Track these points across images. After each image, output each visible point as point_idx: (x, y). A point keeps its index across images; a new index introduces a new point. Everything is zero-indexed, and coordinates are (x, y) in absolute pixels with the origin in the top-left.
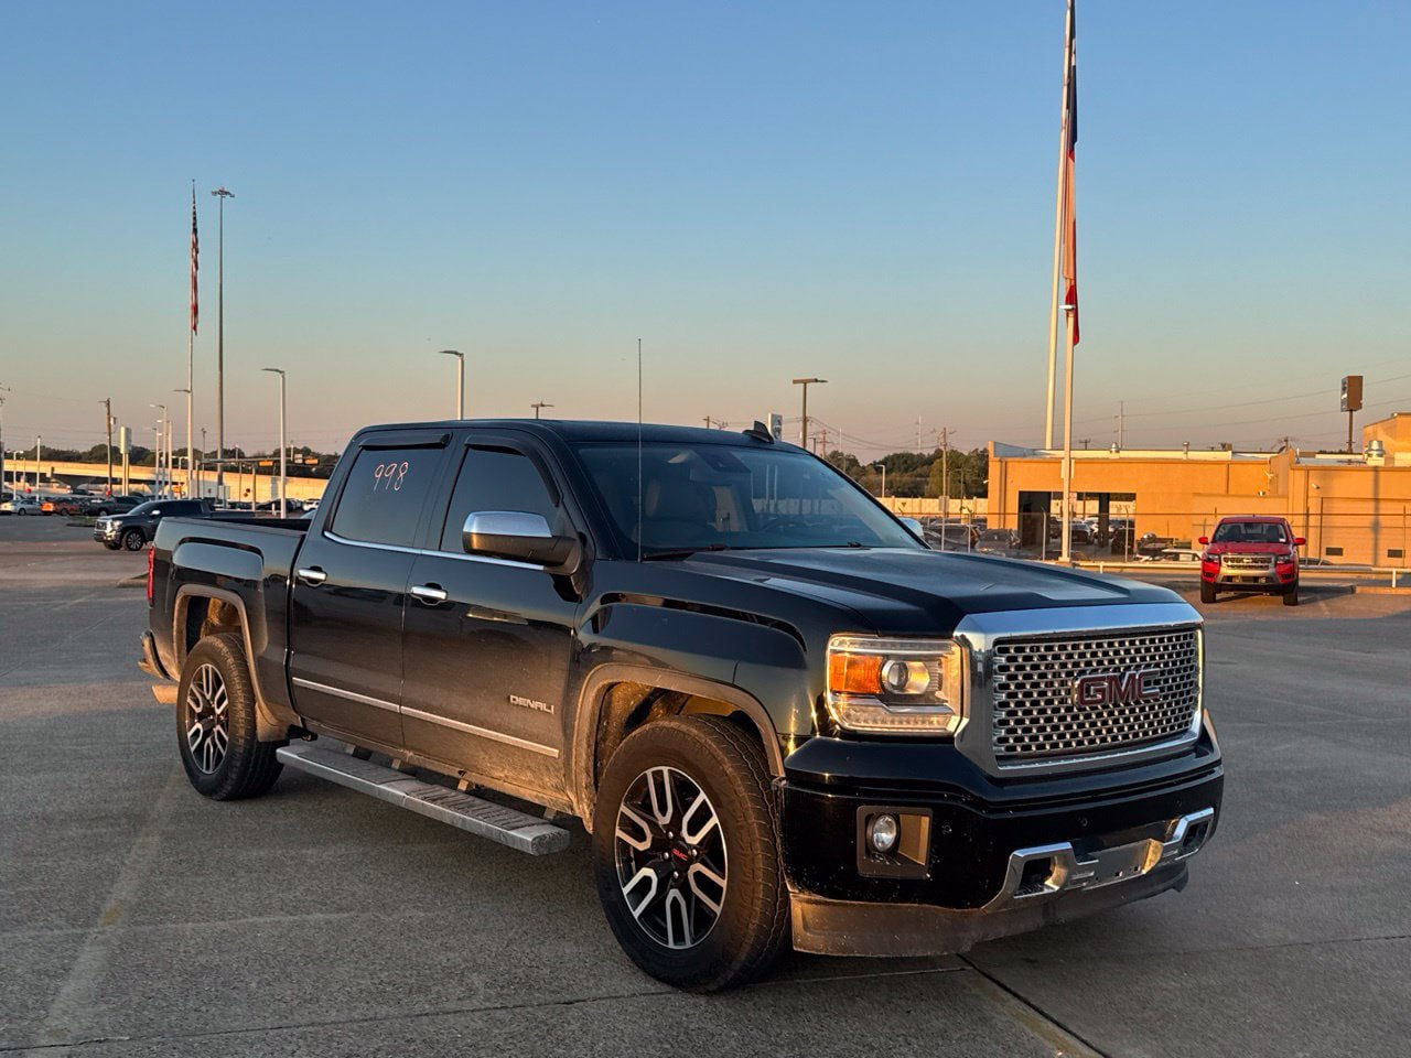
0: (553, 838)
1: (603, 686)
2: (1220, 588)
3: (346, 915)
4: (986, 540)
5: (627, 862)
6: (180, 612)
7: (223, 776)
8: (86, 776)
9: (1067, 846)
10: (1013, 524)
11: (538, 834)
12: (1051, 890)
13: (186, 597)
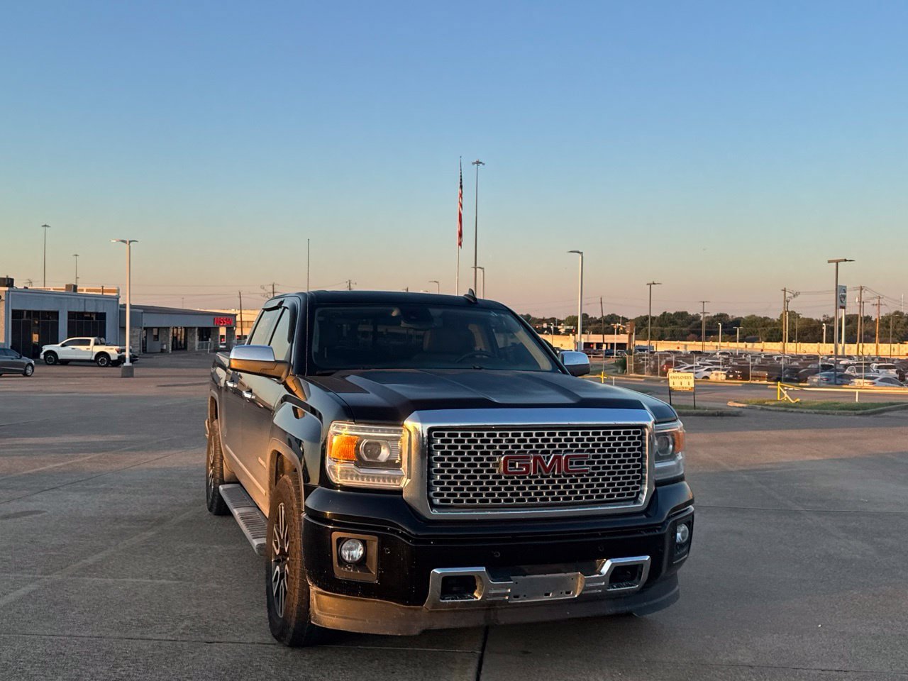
1: (275, 451)
5: (274, 562)
9: (484, 569)
11: (261, 543)
12: (475, 599)
13: (211, 397)
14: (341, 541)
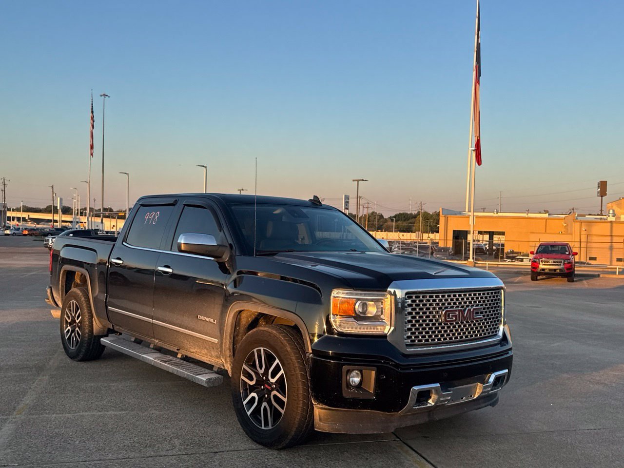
0: (216, 379)
1: (237, 312)
2: (539, 274)
3: (124, 412)
4: (438, 251)
5: (246, 390)
6: (62, 278)
7: (79, 351)
8: (21, 350)
9: (438, 385)
10: (450, 244)
11: (209, 378)
12: (429, 405)
13: (65, 271)
14: (349, 372)
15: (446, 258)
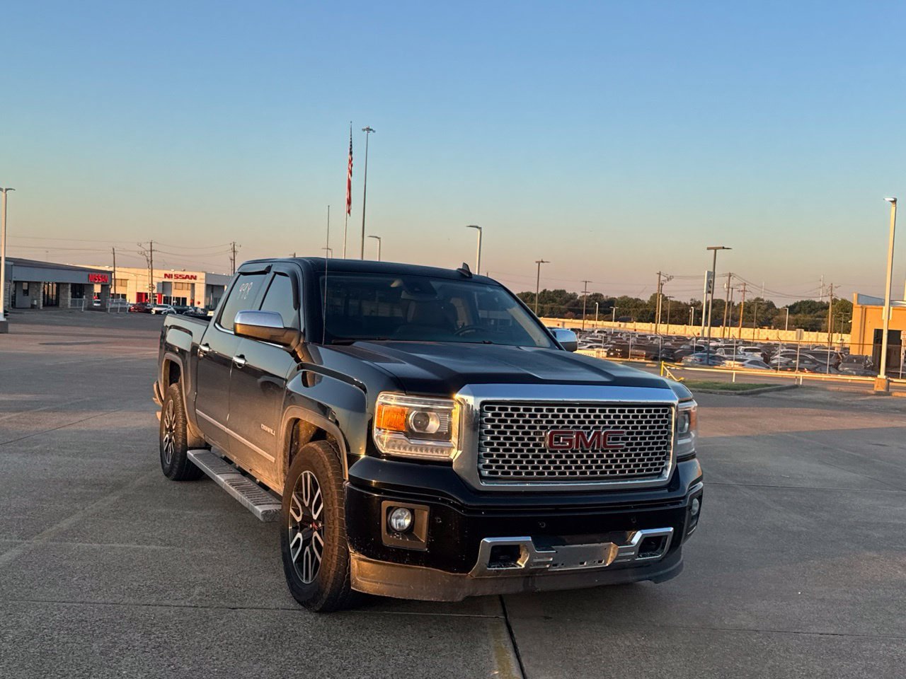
1: (291, 420)
3: (168, 548)
4: (848, 362)
5: (295, 528)
7: (173, 466)
9: (529, 539)
10: (869, 352)
11: (268, 509)
12: (519, 567)
13: (167, 360)
14: (390, 510)
15: (854, 373)
